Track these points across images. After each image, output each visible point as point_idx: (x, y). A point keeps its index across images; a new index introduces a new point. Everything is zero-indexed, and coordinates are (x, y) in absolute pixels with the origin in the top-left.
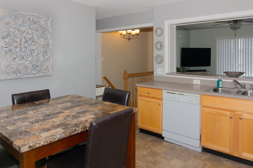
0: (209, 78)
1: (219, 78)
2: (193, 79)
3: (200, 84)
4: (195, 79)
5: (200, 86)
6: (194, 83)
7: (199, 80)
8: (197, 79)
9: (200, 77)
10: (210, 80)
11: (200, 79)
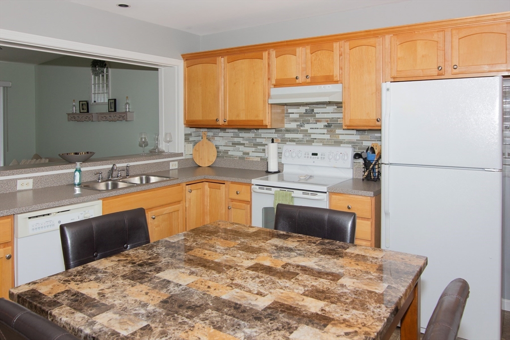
0: (50, 170)
1: (76, 167)
2: (16, 179)
3: (32, 188)
4: (21, 179)
5: (32, 191)
6: (19, 188)
7: (30, 178)
8: (26, 178)
9: (31, 172)
10: (54, 175)
11: (33, 177)
